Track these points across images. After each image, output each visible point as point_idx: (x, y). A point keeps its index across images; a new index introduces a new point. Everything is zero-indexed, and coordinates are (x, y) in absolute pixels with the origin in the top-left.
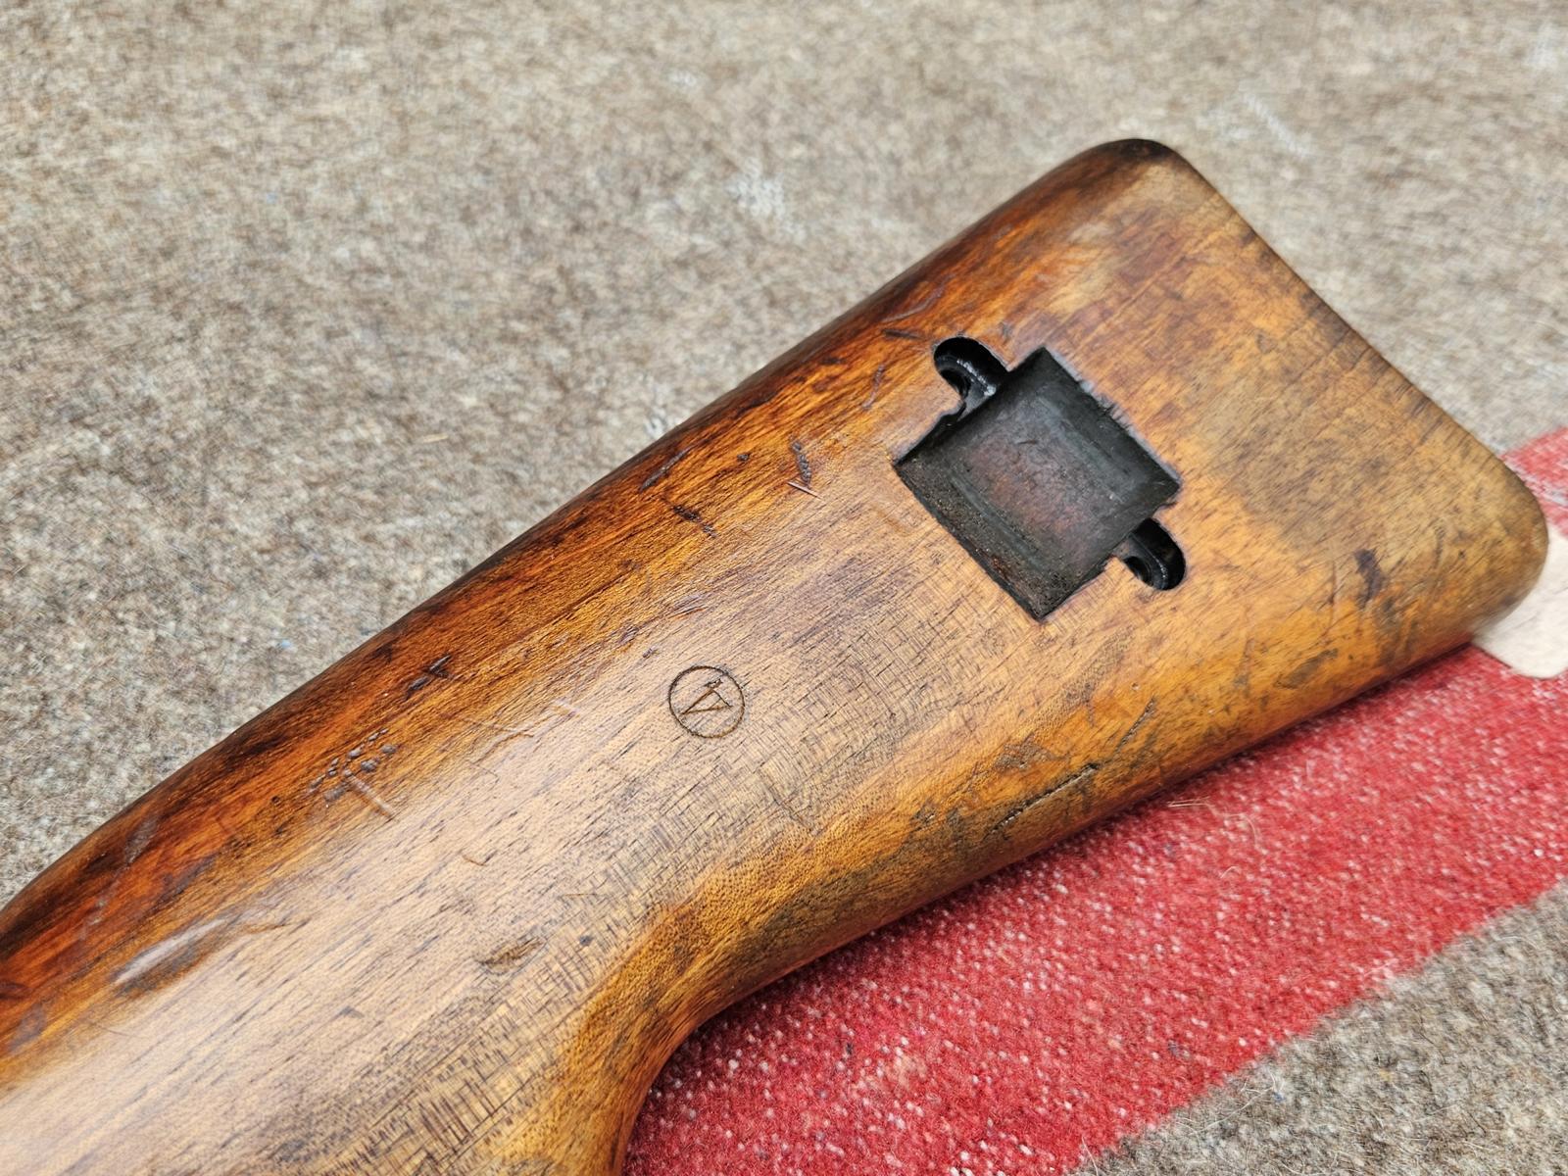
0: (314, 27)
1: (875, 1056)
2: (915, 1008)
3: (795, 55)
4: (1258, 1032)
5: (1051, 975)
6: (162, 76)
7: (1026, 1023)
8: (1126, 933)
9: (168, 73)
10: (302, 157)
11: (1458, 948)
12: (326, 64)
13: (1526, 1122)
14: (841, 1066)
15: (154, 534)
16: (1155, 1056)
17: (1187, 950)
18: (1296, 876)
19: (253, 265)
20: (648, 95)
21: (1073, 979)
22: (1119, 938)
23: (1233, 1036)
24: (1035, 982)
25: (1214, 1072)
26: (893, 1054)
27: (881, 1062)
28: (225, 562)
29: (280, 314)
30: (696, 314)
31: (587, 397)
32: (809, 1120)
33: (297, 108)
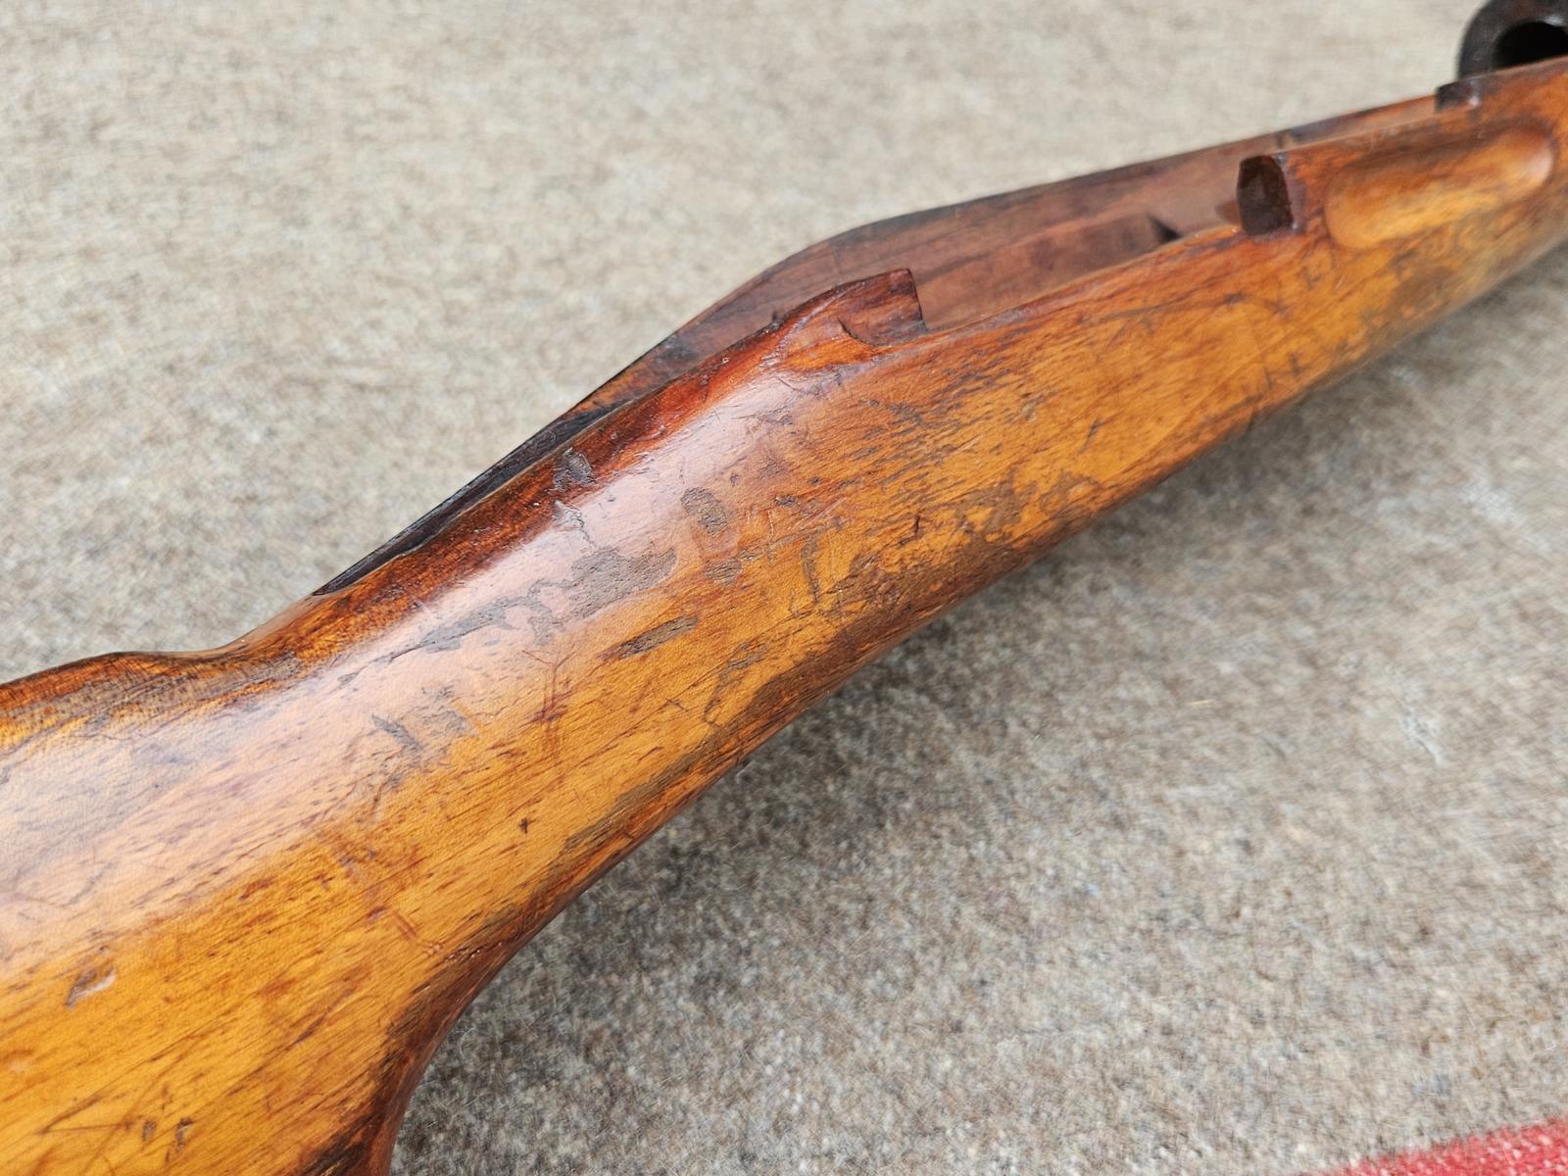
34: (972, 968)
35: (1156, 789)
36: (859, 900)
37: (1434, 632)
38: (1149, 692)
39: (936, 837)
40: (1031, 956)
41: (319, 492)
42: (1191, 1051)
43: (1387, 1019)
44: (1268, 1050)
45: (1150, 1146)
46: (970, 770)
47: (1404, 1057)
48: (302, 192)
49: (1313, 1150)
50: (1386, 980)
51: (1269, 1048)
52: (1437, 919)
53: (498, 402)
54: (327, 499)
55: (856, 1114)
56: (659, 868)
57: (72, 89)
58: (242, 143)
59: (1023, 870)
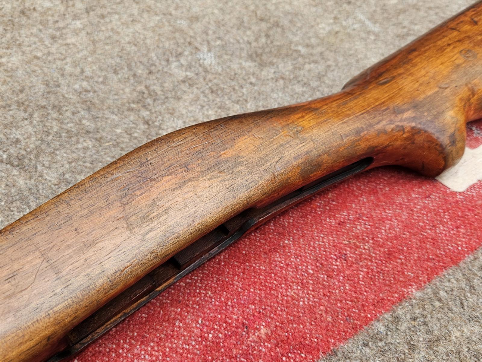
0: (64, 15)
1: (255, 329)
2: (267, 313)
3: (216, 11)
4: (374, 312)
5: (308, 299)
6: (17, 34)
7: (301, 315)
8: (331, 284)
9: (19, 33)
10: (63, 57)
11: (436, 281)
12: (69, 26)
13: (458, 334)
14: (244, 333)
15: (21, 182)
16: (342, 322)
17: (351, 288)
18: (384, 262)
19: (49, 93)
20: (170, 28)
21: (315, 300)
22: (329, 286)
23: (366, 314)
24: (304, 302)
25: (361, 326)
26: (260, 328)
27: (257, 331)
28: (44, 189)
29: (58, 108)
30: (188, 97)
31: (156, 127)
32: (235, 351)
33: (60, 41)
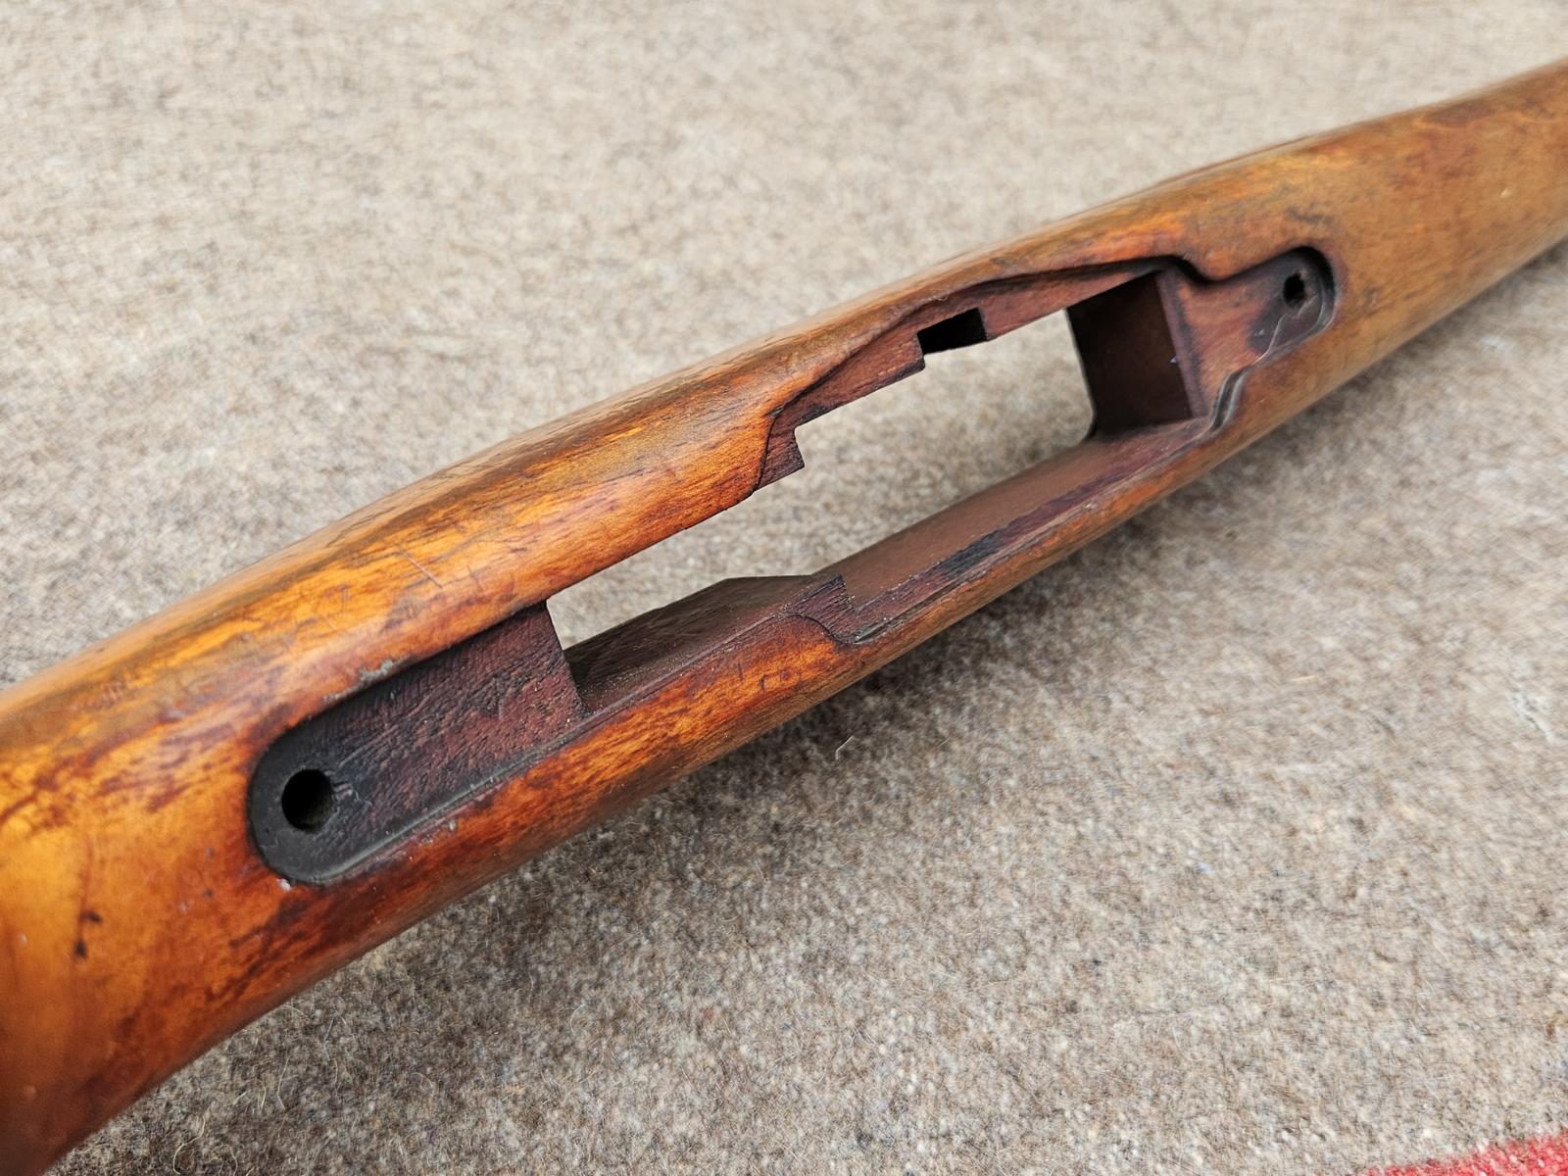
34: (1085, 947)
35: (1266, 766)
36: (968, 878)
37: (1538, 607)
38: (1252, 667)
39: (1043, 814)
40: (1144, 934)
41: (404, 462)
42: (1312, 1034)
43: (1510, 1002)
44: (1389, 1032)
45: (1272, 1130)
46: (1074, 746)
47: (1529, 1041)
48: (374, 161)
49: (1439, 1135)
50: (1507, 962)
51: (1391, 1031)
52: (1556, 900)
53: (578, 371)
54: (414, 469)
55: (972, 1094)
56: (762, 844)
57: (138, 56)
58: (310, 110)
59: (1133, 849)
